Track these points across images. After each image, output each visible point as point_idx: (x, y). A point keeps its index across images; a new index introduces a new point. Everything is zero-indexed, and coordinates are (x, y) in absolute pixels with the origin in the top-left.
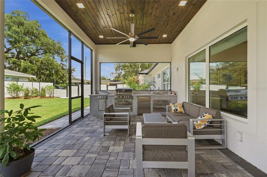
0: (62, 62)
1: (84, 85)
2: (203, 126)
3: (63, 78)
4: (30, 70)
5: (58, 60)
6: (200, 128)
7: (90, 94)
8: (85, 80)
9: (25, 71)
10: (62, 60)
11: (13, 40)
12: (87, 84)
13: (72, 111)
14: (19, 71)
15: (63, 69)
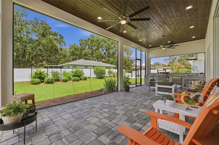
0: (128, 56)
1: (142, 70)
2: (194, 89)
3: (129, 66)
4: (114, 63)
5: (126, 55)
6: (192, 89)
7: (145, 75)
8: (142, 66)
9: (112, 63)
10: (128, 55)
11: (107, 48)
12: (144, 69)
13: (137, 83)
14: (109, 64)
15: (129, 60)
